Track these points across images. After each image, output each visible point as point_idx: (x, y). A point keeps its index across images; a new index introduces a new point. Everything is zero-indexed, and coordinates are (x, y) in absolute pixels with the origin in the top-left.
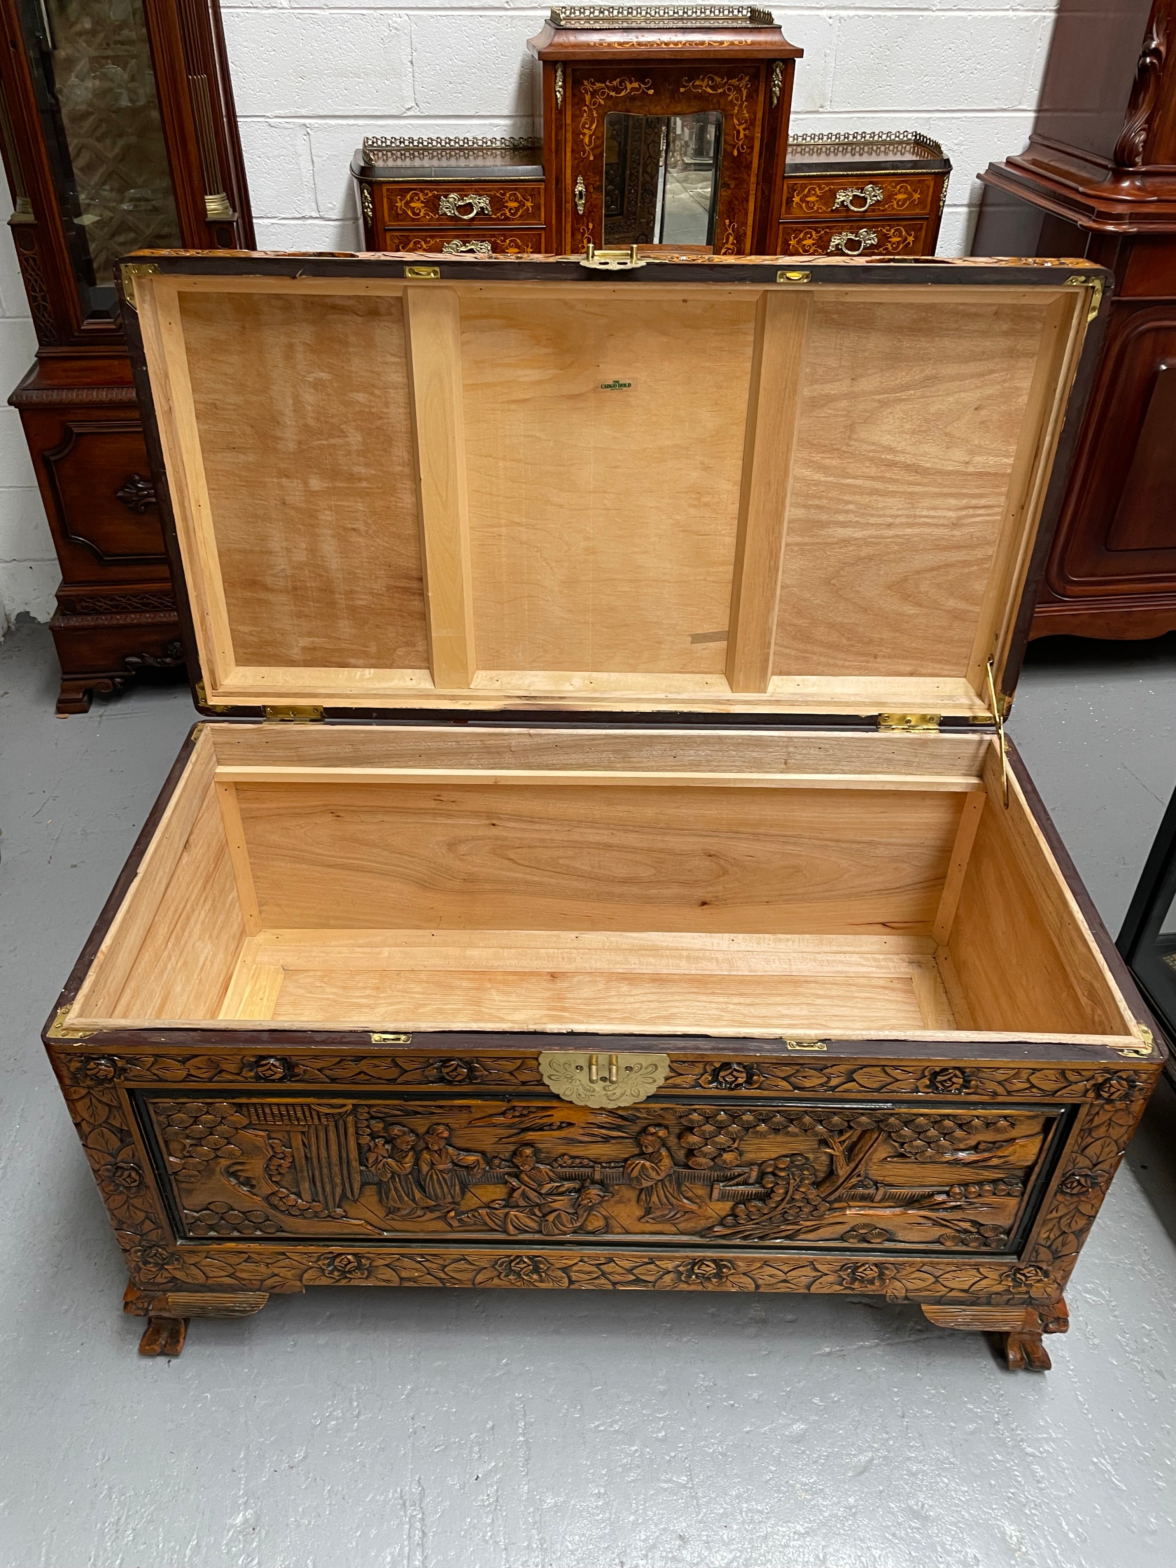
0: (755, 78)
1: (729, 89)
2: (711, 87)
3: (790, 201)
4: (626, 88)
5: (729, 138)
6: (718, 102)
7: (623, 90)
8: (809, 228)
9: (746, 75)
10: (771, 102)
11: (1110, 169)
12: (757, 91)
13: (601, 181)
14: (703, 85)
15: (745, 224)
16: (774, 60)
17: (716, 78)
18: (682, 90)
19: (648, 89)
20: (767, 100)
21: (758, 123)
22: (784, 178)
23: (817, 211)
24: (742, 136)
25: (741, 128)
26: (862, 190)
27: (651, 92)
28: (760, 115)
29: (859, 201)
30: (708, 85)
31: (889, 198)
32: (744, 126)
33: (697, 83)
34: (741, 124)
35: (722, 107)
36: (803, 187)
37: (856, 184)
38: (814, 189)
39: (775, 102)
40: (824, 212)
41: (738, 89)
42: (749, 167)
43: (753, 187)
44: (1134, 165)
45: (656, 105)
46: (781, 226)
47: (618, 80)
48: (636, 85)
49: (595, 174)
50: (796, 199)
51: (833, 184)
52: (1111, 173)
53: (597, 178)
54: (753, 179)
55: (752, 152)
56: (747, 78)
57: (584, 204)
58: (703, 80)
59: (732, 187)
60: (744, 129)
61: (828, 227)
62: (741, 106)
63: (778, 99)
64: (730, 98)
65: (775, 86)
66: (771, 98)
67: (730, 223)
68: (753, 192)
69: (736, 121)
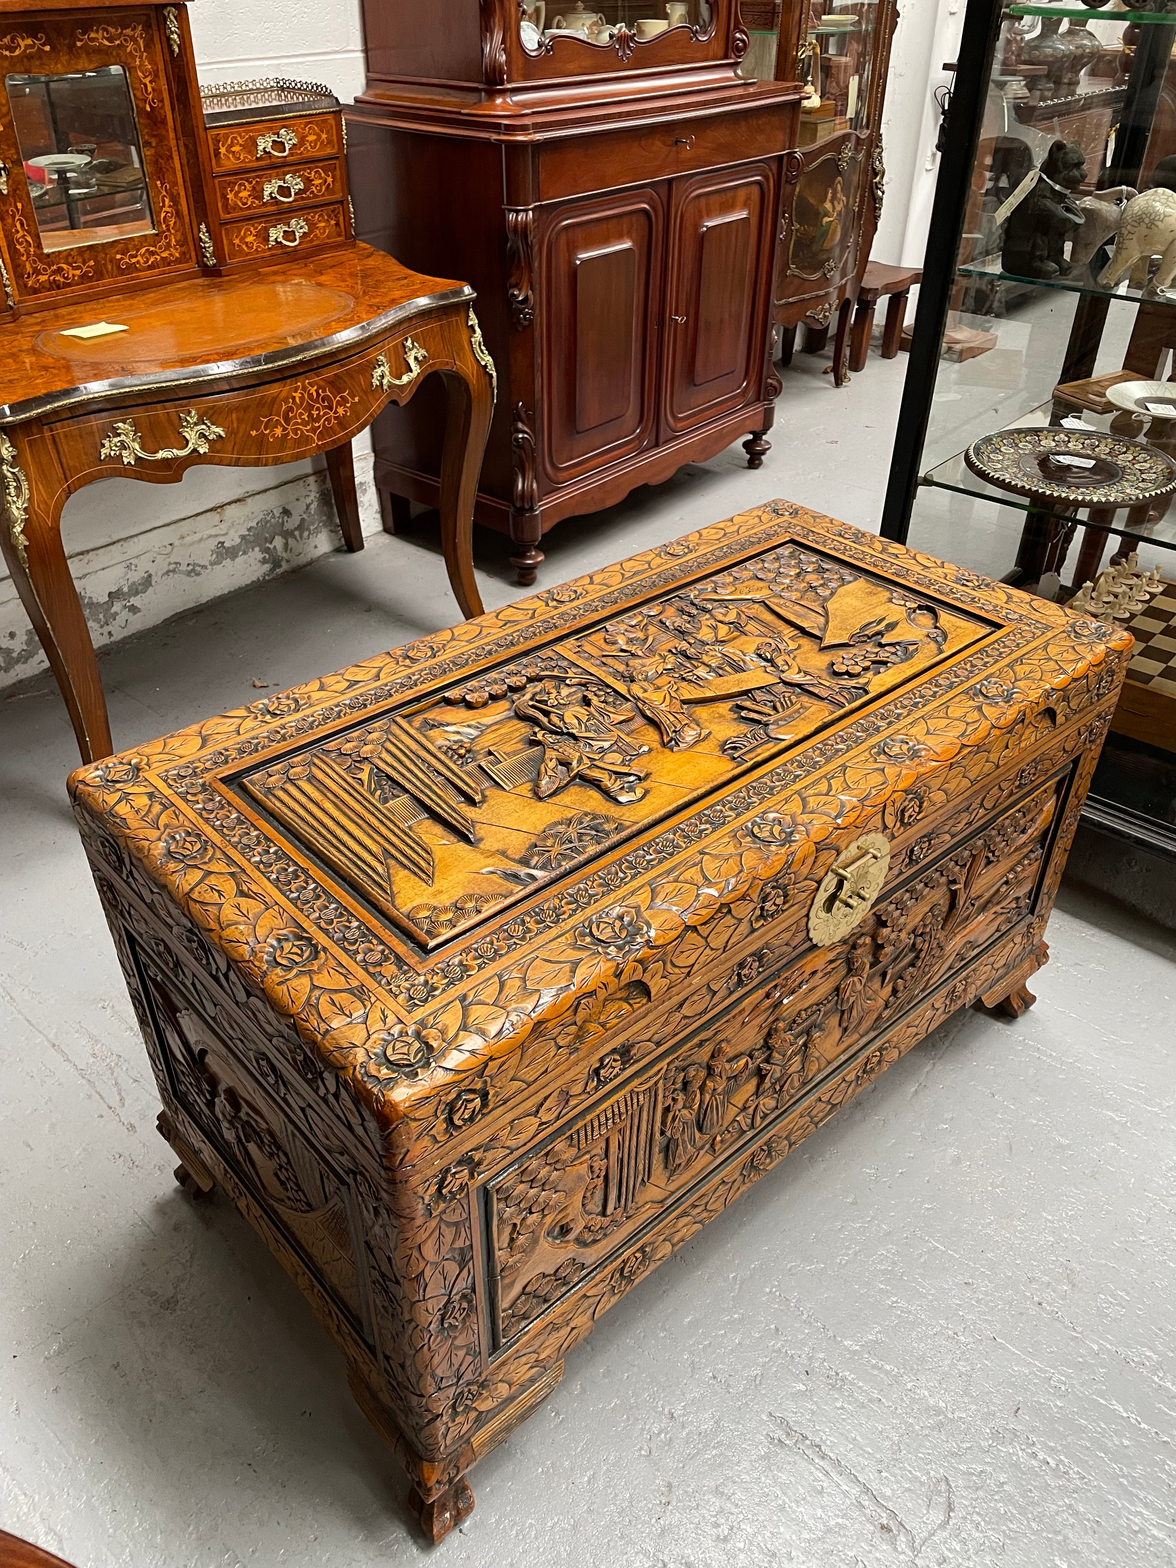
0: (147, 27)
1: (126, 40)
2: (107, 39)
3: (217, 154)
4: (19, 45)
5: (139, 94)
6: (118, 55)
7: (16, 48)
8: (242, 179)
9: (139, 24)
10: (173, 51)
11: (483, 90)
12: (152, 40)
13: (18, 153)
14: (99, 37)
15: (176, 184)
16: (165, 6)
17: (110, 29)
18: (79, 44)
19: (44, 45)
20: (166, 50)
21: (162, 74)
22: (206, 129)
23: (243, 161)
24: (150, 89)
25: (147, 81)
26: (278, 134)
27: (47, 48)
28: (161, 66)
29: (279, 145)
30: (104, 37)
31: (302, 140)
32: (149, 79)
33: (93, 35)
34: (146, 77)
35: (123, 59)
36: (226, 137)
37: (271, 128)
38: (235, 138)
39: (177, 50)
40: (251, 161)
41: (134, 39)
42: (164, 122)
43: (173, 143)
44: (502, 84)
45: (56, 64)
46: (216, 181)
47: (9, 37)
48: (29, 41)
49: (8, 145)
50: (223, 150)
51: (251, 131)
52: (483, 94)
53: (13, 151)
54: (172, 135)
55: (163, 105)
56: (140, 28)
57: (7, 181)
58: (97, 32)
59: (154, 144)
60: (151, 82)
61: (258, 176)
62: (141, 57)
63: (179, 46)
64: (128, 50)
65: (172, 33)
66: (170, 46)
67: (162, 184)
68: (174, 149)
69: (140, 74)
